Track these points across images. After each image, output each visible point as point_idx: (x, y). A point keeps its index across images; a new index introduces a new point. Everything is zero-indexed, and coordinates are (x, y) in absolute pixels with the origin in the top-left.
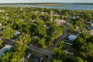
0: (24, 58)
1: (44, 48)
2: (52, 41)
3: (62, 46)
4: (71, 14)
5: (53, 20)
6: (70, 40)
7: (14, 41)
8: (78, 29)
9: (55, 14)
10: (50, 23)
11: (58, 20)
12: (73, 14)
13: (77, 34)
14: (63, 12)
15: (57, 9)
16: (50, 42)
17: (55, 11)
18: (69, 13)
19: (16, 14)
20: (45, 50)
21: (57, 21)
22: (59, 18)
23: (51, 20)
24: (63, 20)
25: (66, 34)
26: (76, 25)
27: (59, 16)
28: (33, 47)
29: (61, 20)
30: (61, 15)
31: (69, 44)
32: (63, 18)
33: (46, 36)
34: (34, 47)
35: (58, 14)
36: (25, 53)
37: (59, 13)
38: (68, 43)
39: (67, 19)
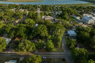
1: (54, 51)
7: (10, 52)
20: (56, 53)
21: (45, 18)
26: (66, 20)
33: (50, 37)
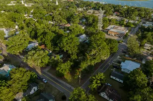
0: (22, 93)
2: (81, 70)
3: (96, 83)
4: (143, 16)
5: (103, 27)
6: (122, 70)
8: (148, 50)
9: (112, 15)
10: (95, 31)
11: (112, 26)
12: (148, 18)
13: (141, 60)
14: (128, 13)
15: (118, 6)
16: (77, 70)
17: (114, 8)
18: (139, 15)
19: (45, 12)
21: (112, 28)
22: (116, 23)
23: (99, 25)
24: (123, 28)
25: (119, 57)
26: (145, 41)
27: (118, 18)
28: (48, 73)
29: (120, 28)
30: (123, 17)
31: (118, 80)
32: (125, 23)
33: (74, 57)
34: (50, 75)
35: (118, 16)
36: (27, 84)
37: (121, 14)
38: (114, 78)
39: (132, 26)
